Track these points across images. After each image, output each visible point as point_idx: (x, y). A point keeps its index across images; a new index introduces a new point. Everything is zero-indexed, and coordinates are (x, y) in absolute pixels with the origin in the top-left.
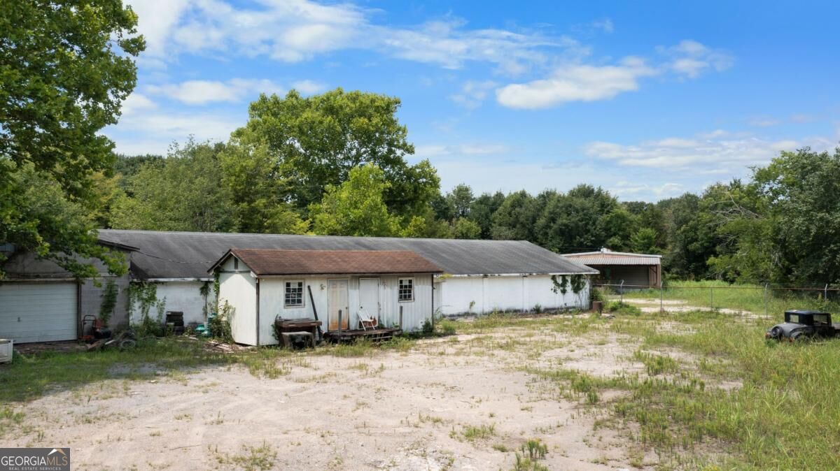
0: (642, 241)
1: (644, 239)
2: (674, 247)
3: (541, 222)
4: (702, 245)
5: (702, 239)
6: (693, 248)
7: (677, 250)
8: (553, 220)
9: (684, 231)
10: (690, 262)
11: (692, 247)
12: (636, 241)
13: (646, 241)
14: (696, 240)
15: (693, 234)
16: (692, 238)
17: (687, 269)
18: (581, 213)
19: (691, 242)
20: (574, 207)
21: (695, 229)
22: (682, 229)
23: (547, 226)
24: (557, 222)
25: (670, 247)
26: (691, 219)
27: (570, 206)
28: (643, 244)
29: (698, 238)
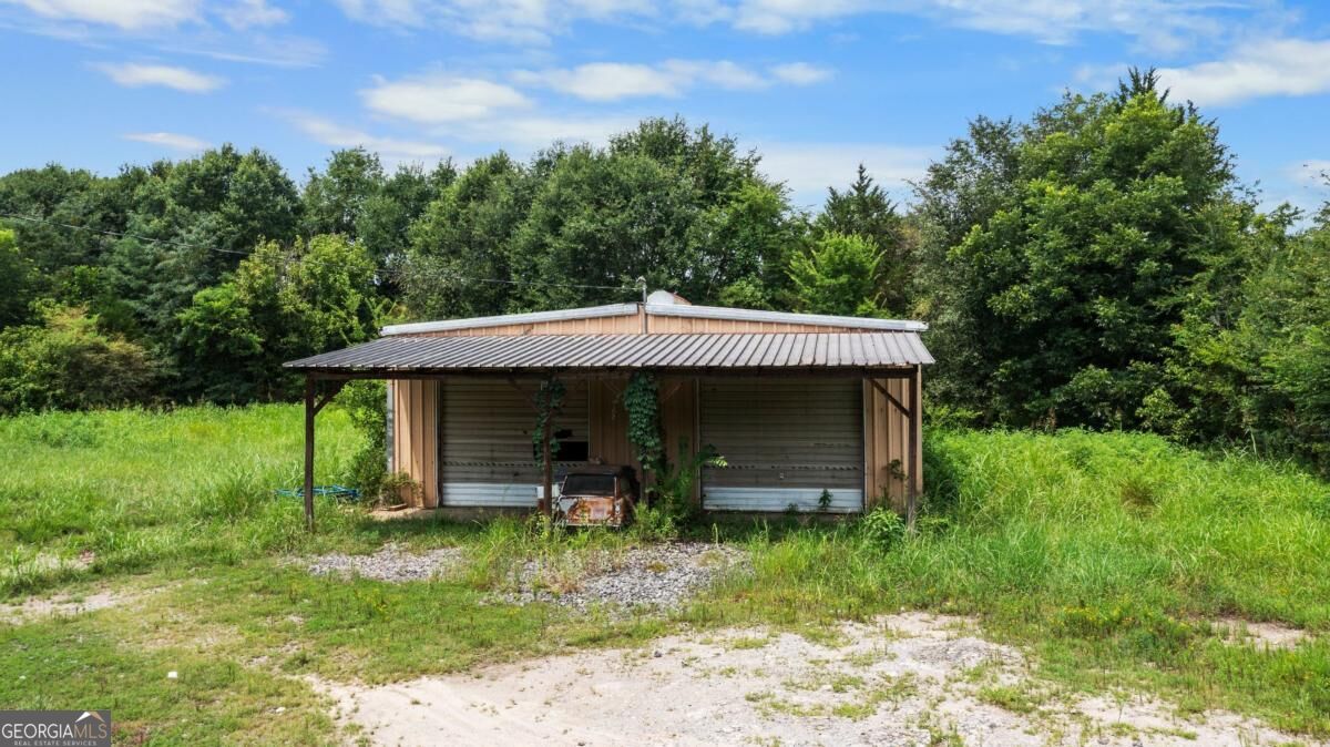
0: (828, 281)
1: (836, 273)
2: (937, 307)
3: (525, 232)
4: (1042, 295)
5: (1044, 273)
6: (1008, 305)
7: (949, 316)
8: (555, 225)
9: (975, 248)
10: (993, 359)
11: (1001, 303)
12: (809, 281)
13: (843, 279)
14: (1019, 277)
15: (1009, 257)
16: (1002, 270)
17: (980, 384)
18: (637, 198)
19: (999, 288)
20: (619, 184)
21: (1017, 236)
22: (969, 241)
23: (539, 247)
24: (564, 230)
25: (923, 306)
26: (996, 204)
27: (606, 178)
28: (832, 290)
29: (1026, 268)
